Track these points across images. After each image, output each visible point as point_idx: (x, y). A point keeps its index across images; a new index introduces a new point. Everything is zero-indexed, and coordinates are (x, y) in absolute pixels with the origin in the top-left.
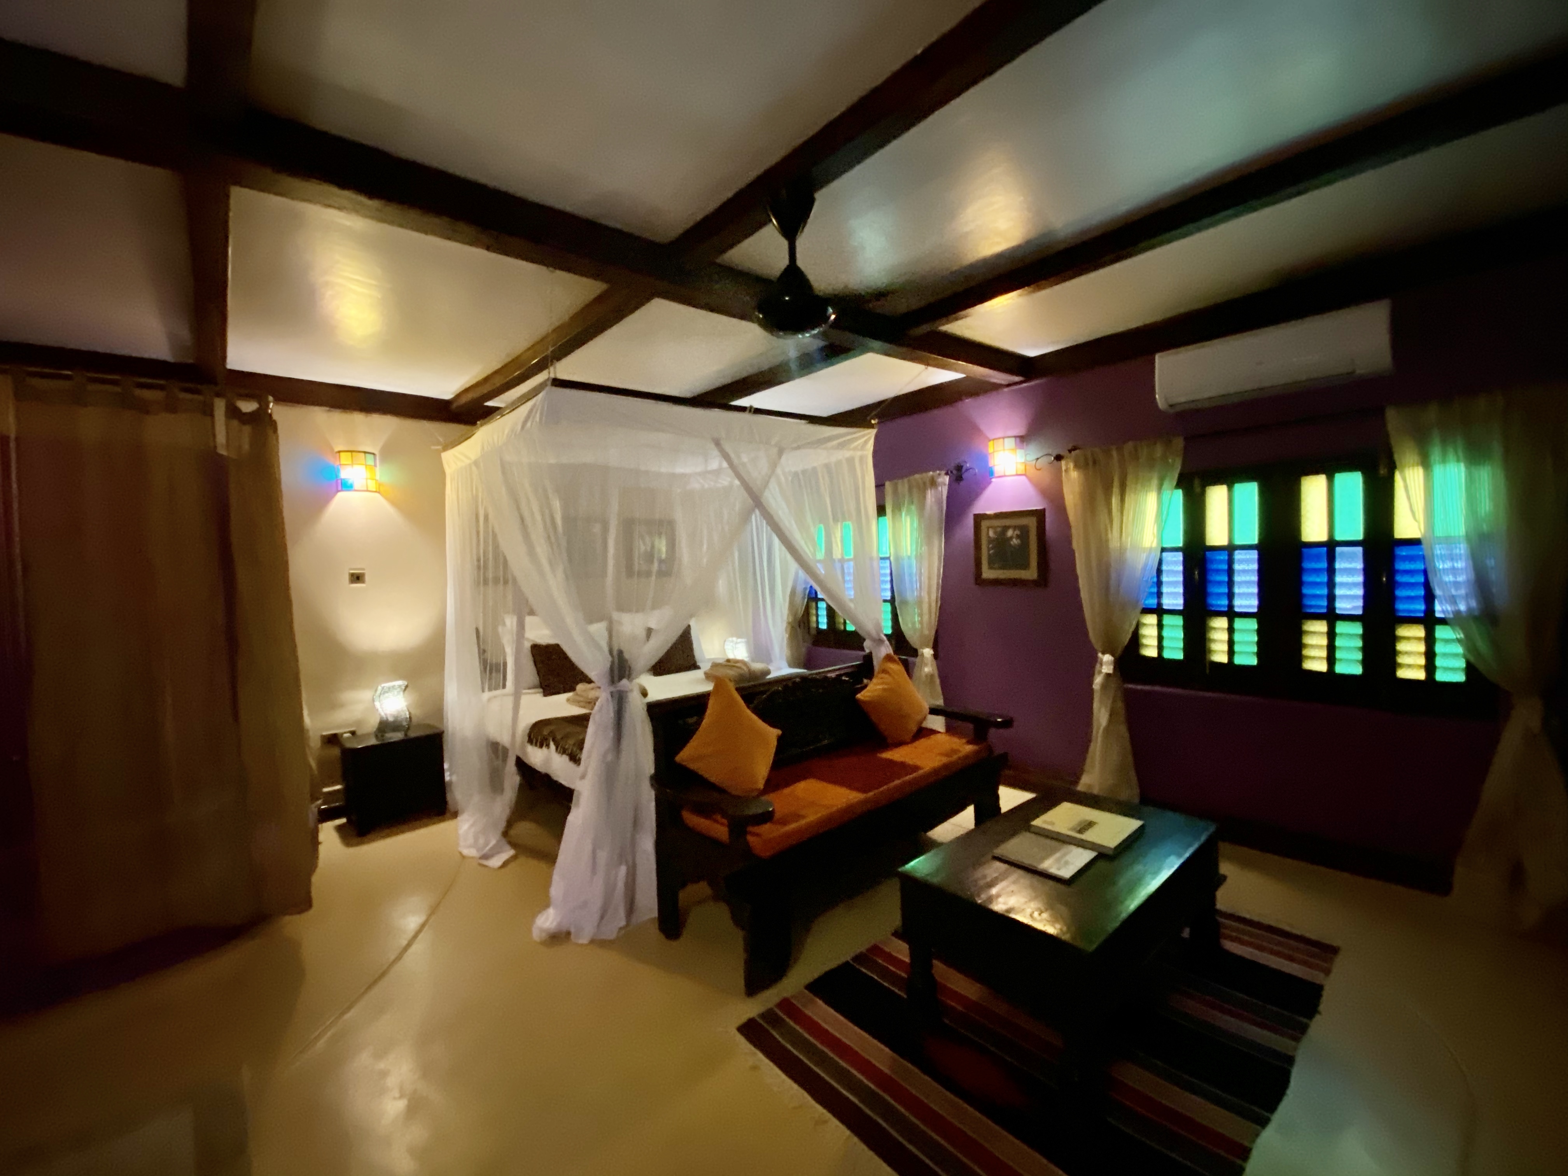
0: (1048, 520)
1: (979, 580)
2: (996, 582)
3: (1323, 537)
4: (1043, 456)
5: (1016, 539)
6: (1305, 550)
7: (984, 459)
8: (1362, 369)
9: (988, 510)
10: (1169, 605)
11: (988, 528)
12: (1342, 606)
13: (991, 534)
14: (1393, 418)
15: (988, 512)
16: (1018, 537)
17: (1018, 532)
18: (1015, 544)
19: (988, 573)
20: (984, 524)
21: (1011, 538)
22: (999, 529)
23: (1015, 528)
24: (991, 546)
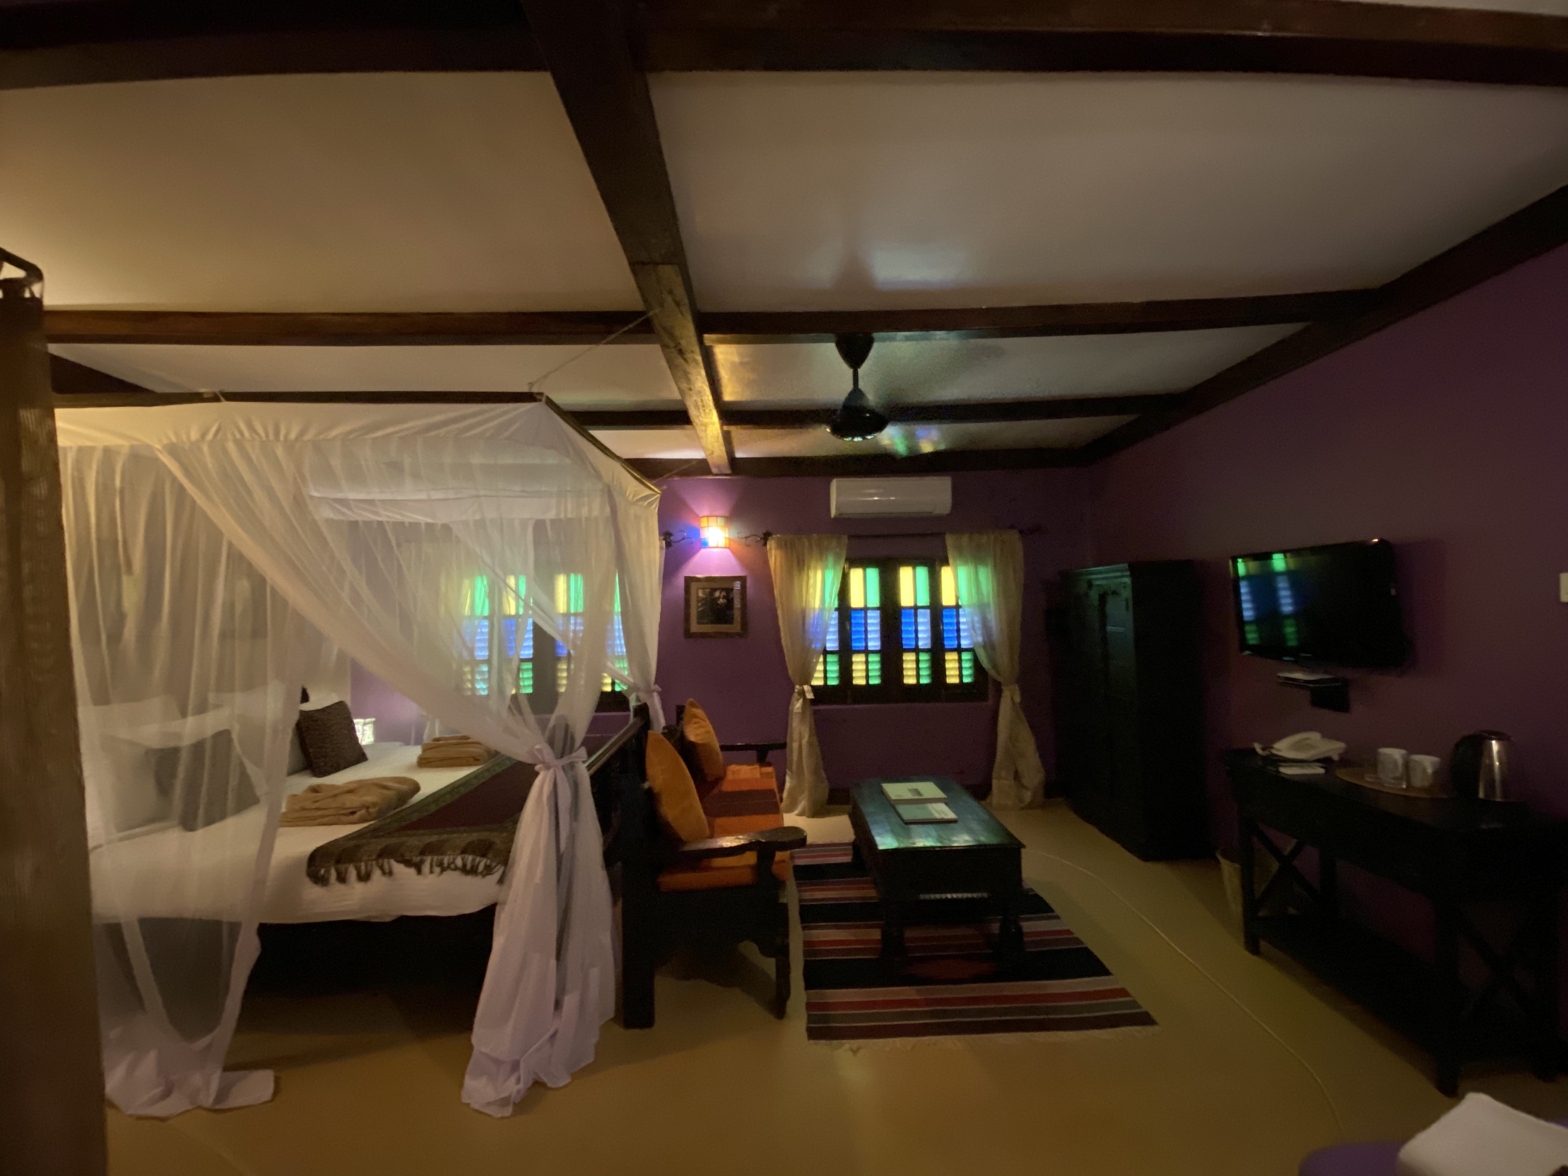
0: (749, 584)
1: (688, 634)
2: (703, 635)
3: (912, 604)
4: (753, 535)
5: (723, 599)
6: (903, 611)
7: (697, 531)
8: (938, 512)
9: (699, 574)
10: (830, 647)
11: (698, 589)
12: (922, 644)
13: (701, 594)
14: (950, 540)
15: (698, 576)
16: (724, 597)
17: (724, 593)
18: (722, 603)
19: (695, 627)
20: (694, 586)
21: (719, 598)
22: (708, 591)
23: (722, 590)
24: (700, 604)
